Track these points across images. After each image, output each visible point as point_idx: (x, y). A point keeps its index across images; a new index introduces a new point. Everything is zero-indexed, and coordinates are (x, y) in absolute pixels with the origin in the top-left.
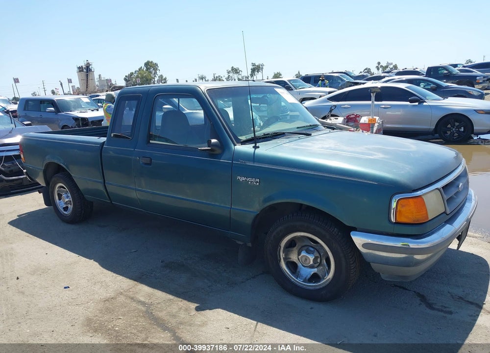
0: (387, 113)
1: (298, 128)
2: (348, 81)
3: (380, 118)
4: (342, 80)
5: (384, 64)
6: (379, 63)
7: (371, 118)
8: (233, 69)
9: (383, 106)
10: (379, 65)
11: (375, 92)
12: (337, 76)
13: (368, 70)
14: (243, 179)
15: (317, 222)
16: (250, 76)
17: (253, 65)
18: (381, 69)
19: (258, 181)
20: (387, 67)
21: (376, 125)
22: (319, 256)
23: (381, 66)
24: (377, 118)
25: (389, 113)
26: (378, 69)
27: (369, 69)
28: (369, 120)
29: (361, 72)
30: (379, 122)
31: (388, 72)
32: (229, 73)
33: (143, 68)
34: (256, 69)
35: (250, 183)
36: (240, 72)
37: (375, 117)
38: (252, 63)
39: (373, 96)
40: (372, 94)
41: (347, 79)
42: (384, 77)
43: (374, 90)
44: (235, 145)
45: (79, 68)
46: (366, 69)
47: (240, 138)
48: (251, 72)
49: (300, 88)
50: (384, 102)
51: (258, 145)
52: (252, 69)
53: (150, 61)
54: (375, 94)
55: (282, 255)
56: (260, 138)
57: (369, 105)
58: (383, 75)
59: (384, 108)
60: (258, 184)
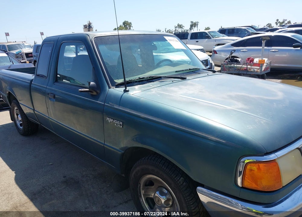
0: (276, 55)
1: (176, 72)
2: (252, 32)
3: (269, 59)
4: (248, 32)
5: (281, 21)
6: (278, 20)
7: (261, 60)
8: (178, 25)
9: (273, 50)
10: (277, 21)
11: (265, 40)
12: (244, 29)
13: (269, 25)
14: (111, 120)
15: (165, 169)
16: (189, 30)
17: (192, 22)
18: (278, 24)
19: (121, 124)
20: (283, 22)
21: (265, 64)
22: (171, 198)
23: (279, 22)
24: (266, 59)
25: (277, 55)
26: (277, 24)
27: (271, 24)
28: (259, 61)
29: (264, 26)
30: (267, 62)
31: (283, 26)
32: (176, 28)
33: (122, 25)
34: (194, 25)
35: (115, 124)
36: (183, 27)
37: (264, 59)
38: (191, 22)
39: (264, 43)
40: (263, 41)
41: (251, 30)
42: (278, 29)
43: (264, 38)
44: (110, 88)
45: (85, 26)
46: (268, 24)
47: (116, 81)
48: (190, 27)
49: (216, 37)
50: (273, 48)
51: (128, 88)
52: (191, 25)
53: (127, 21)
54: (265, 41)
55: (142, 192)
56: (136, 82)
57: (260, 50)
58: (279, 28)
59: (273, 52)
60: (121, 127)
